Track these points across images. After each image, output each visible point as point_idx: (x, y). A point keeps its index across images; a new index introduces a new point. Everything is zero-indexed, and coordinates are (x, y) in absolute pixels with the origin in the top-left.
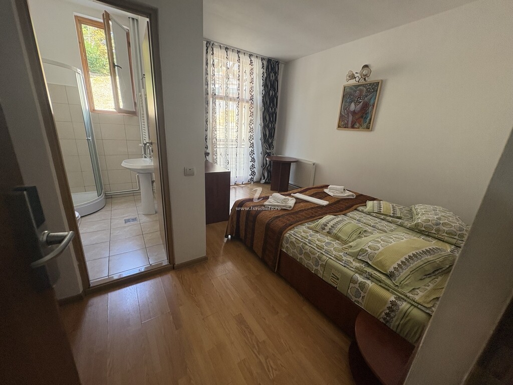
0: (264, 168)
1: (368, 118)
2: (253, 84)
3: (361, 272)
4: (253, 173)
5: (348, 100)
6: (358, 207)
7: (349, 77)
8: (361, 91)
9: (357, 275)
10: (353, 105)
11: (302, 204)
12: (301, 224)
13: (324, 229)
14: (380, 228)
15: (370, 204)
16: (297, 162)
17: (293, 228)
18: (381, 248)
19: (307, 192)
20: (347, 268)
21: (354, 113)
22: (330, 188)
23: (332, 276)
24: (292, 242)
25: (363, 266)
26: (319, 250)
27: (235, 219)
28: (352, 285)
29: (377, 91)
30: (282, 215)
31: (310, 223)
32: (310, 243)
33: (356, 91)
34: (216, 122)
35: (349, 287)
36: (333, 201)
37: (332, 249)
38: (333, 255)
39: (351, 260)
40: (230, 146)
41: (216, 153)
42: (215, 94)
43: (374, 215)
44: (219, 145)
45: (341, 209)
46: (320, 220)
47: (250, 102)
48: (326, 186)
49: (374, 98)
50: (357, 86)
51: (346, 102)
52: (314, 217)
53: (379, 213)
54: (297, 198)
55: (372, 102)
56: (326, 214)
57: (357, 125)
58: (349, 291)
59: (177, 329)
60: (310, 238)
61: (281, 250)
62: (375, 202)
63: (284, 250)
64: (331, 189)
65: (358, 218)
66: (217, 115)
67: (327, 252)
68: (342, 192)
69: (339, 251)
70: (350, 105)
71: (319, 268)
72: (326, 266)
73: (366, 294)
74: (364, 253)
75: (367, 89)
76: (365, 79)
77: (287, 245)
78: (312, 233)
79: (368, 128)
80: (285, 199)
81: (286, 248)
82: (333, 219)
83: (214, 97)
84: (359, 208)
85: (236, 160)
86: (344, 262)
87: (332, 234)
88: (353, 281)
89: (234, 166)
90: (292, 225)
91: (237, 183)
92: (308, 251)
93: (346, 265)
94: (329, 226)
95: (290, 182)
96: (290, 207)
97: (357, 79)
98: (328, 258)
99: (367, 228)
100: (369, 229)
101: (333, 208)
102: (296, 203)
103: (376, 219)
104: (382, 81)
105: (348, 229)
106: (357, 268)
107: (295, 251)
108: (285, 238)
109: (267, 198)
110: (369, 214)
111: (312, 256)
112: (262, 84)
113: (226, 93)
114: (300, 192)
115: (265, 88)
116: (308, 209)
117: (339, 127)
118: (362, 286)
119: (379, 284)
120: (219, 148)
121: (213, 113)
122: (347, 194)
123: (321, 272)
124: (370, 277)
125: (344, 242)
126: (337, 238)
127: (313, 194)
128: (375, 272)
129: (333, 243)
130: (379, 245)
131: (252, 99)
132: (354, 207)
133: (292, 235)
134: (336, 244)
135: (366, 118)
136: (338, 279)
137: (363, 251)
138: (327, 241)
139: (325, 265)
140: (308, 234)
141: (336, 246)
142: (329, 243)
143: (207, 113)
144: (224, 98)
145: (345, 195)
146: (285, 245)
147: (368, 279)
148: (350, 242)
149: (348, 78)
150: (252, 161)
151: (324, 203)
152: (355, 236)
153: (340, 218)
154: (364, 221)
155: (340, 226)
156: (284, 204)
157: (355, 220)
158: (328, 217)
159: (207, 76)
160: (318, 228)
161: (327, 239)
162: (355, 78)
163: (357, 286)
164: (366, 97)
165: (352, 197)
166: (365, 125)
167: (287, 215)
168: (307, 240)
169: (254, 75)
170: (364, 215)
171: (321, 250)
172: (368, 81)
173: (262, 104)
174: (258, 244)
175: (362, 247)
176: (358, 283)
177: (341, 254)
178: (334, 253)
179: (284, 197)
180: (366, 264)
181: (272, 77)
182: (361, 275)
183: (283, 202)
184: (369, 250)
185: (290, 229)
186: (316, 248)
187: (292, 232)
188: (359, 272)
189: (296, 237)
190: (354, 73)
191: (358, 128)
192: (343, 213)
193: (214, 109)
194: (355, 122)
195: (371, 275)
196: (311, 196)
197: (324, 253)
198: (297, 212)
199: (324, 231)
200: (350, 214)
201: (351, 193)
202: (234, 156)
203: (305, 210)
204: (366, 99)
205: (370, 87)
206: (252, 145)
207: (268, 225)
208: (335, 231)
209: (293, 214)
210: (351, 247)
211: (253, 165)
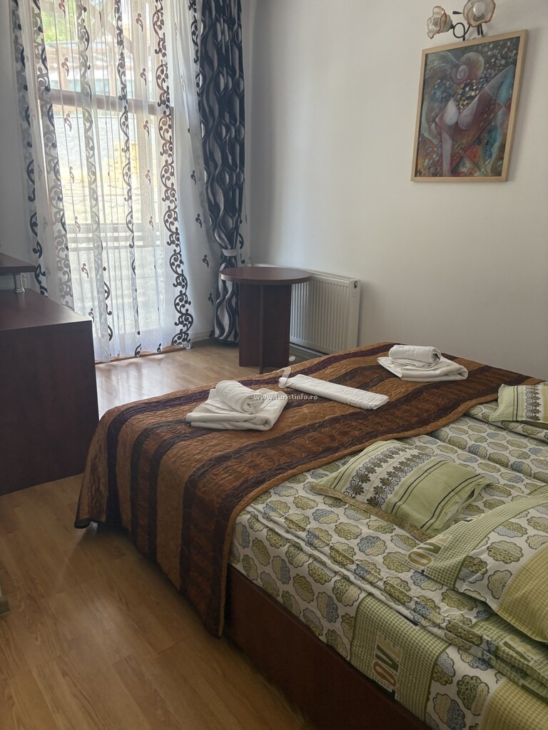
0: (220, 303)
1: (497, 144)
2: (164, 55)
3: (462, 639)
4: (185, 319)
5: (439, 93)
6: (473, 406)
7: (435, 24)
8: (471, 65)
9: (452, 653)
10: (451, 108)
11: (305, 410)
12: (292, 478)
13: (358, 490)
14: (535, 469)
15: (507, 393)
16: (309, 280)
17: (266, 492)
18: (528, 554)
19: (329, 370)
20: (423, 627)
21: (456, 130)
22: (397, 353)
23: (378, 657)
24: (258, 542)
25: (472, 616)
26: (337, 568)
28: (436, 688)
29: (515, 63)
30: (238, 451)
31: (321, 471)
32: (310, 544)
33: (457, 66)
34: (57, 172)
35: (429, 693)
36: (401, 391)
37: (380, 559)
38: (380, 584)
39: (435, 596)
40: (110, 244)
41: (68, 266)
42: (48, 89)
43: (520, 428)
44: (76, 240)
45: (425, 415)
46: (353, 459)
47: (159, 110)
48: (384, 349)
49: (508, 81)
50: (459, 52)
51: (433, 98)
52: (337, 450)
53: (533, 422)
54: (291, 391)
55: (503, 94)
56: (372, 436)
57: (467, 166)
58: (430, 704)
60: (313, 525)
61: (230, 568)
62: (522, 389)
63: (239, 567)
64: (397, 356)
65: (471, 443)
66: (61, 150)
67: (362, 572)
68: (430, 365)
69: (401, 566)
70: (443, 109)
71: (338, 626)
72: (357, 621)
73: (479, 720)
74: (474, 572)
75: (487, 61)
76: (480, 31)
77: (248, 551)
78: (322, 506)
79: (496, 172)
80: (250, 398)
81: (246, 561)
82: (391, 455)
83: (46, 96)
84: (475, 411)
85: (134, 284)
86: (412, 605)
87: (383, 507)
88: (439, 673)
89: (128, 300)
90: (262, 482)
91: (143, 351)
92: (304, 571)
93: (418, 618)
94: (375, 479)
96: (266, 422)
97: (459, 30)
98: (363, 595)
99: (497, 475)
100: (500, 477)
101: (398, 413)
102: (288, 407)
103: (525, 441)
104: (527, 33)
105: (433, 486)
106: (451, 628)
107: (268, 569)
108: (239, 529)
109: (203, 395)
110: (503, 426)
111: (317, 588)
112: (192, 55)
113: (85, 84)
114: (306, 372)
115: (202, 66)
116: (322, 425)
117: (417, 173)
118: (468, 689)
119: (522, 682)
120: (76, 250)
121: (46, 145)
122: (446, 366)
123: (346, 641)
124: (492, 657)
125: (422, 533)
126: (397, 518)
127: (346, 374)
128: (509, 638)
129: (383, 536)
130: (521, 542)
131: (164, 102)
132: (461, 408)
133: (260, 518)
134: (393, 542)
135: (489, 144)
136: (395, 666)
137: (471, 565)
138: (366, 531)
139: (356, 618)
140: (309, 512)
141: (392, 547)
142: (370, 541)
143: (29, 145)
144: (79, 99)
145: (438, 372)
146: (241, 551)
147: (487, 664)
148: (437, 531)
149: (432, 27)
150: (179, 284)
151: (371, 399)
152: (456, 507)
154: (490, 451)
155: (407, 478)
156: (246, 415)
157: (463, 448)
158: (378, 448)
159: (18, 33)
160: (344, 487)
161: (366, 526)
162: (453, 27)
163: (452, 690)
164: (487, 81)
165: (459, 378)
166: (489, 164)
167: (252, 448)
168: (303, 534)
169: (168, 29)
170: (490, 430)
171: (343, 566)
172: (490, 34)
173: (196, 116)
174: (169, 542)
175: (468, 550)
176: (455, 680)
177: (406, 576)
178: (385, 573)
179: (247, 391)
180: (481, 608)
181: (223, 33)
182: (466, 650)
183: (246, 407)
184: (491, 563)
185: (255, 499)
186: (328, 562)
187: (260, 507)
188: (459, 641)
189: (271, 525)
190: (449, 13)
191: (471, 174)
192: (429, 428)
193: (50, 133)
194: (461, 158)
195: (495, 652)
196: (340, 380)
197: (352, 578)
198: (286, 438)
199: (359, 497)
200: (448, 432)
201: (455, 366)
202: (127, 272)
203: (313, 427)
204: (487, 88)
205: (496, 51)
206: (174, 239)
207: (193, 482)
208: (391, 497)
209: (274, 443)
210: (436, 550)
211: (181, 294)
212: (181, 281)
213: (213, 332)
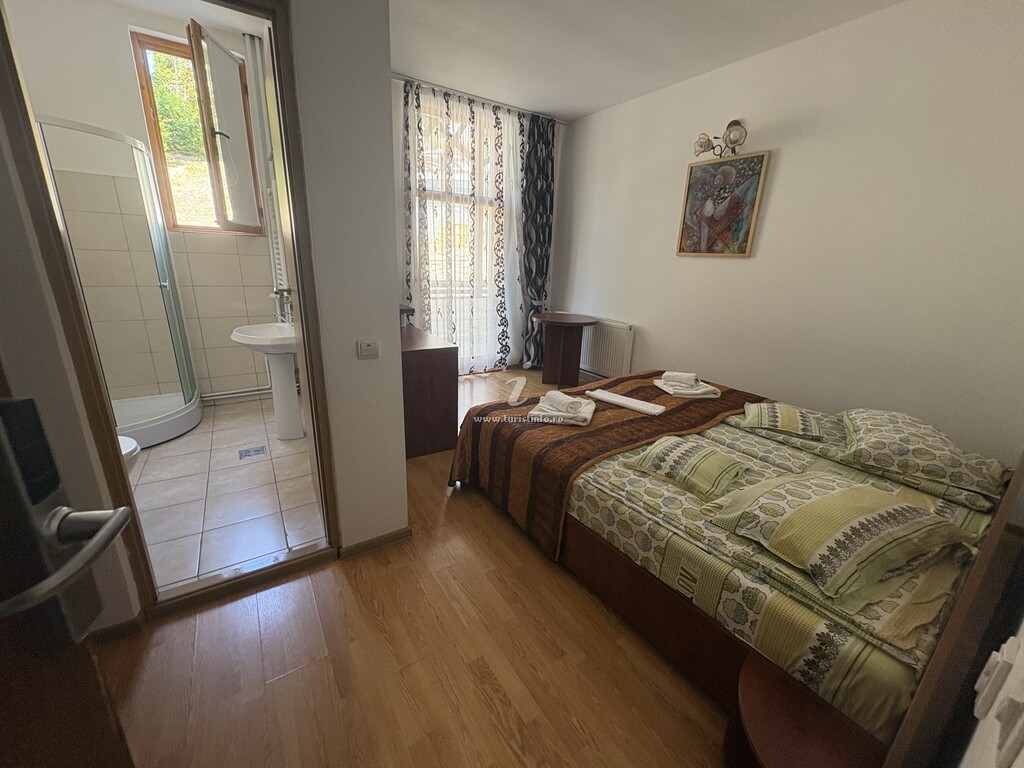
0: (529, 338)
1: (743, 231)
2: (501, 166)
3: (746, 566)
4: (505, 349)
5: (700, 195)
6: (727, 416)
7: (701, 146)
8: (725, 175)
9: (737, 572)
10: (709, 204)
11: (608, 413)
12: (609, 457)
13: (658, 467)
14: (778, 461)
15: (752, 409)
16: (596, 324)
17: (593, 465)
18: (789, 512)
19: (619, 387)
20: (715, 556)
21: (712, 220)
22: (669, 377)
23: (681, 574)
24: (590, 498)
25: (749, 550)
26: (650, 516)
27: (468, 447)
28: (726, 595)
29: (760, 175)
30: (569, 438)
31: (627, 454)
32: (629, 500)
33: (715, 176)
34: (426, 246)
35: (720, 598)
36: (674, 404)
37: (679, 512)
38: (682, 527)
39: (722, 537)
40: (458, 295)
41: (429, 309)
42: (424, 189)
43: (764, 433)
44: (435, 292)
45: (693, 421)
46: (649, 448)
47: (496, 203)
48: (659, 374)
49: (754, 186)
50: (717, 166)
51: (695, 198)
52: (637, 441)
53: (774, 429)
54: (597, 401)
55: (749, 197)
56: (659, 433)
57: (720, 245)
58: (721, 607)
59: (342, 696)
60: (629, 488)
61: (567, 514)
62: (764, 405)
63: (574, 514)
64: (668, 379)
65: (728, 441)
66: (430, 230)
67: (668, 519)
68: (692, 386)
69: (695, 517)
70: (702, 206)
71: (651, 554)
72: (666, 551)
73: (759, 617)
74: (749, 523)
75: (738, 172)
76: (733, 151)
77: (582, 504)
78: (633, 477)
79: (742, 251)
80: (573, 403)
81: (577, 509)
82: (678, 445)
83: (423, 195)
84: (729, 420)
85: (471, 323)
86: (706, 541)
87: (677, 479)
88: (728, 585)
89: (467, 335)
90: (590, 459)
91: (474, 370)
92: (626, 517)
93: (710, 549)
94: (670, 460)
95: (582, 366)
96: (585, 420)
97: (718, 151)
98: (670, 534)
99: (751, 464)
100: (755, 464)
101: (674, 419)
102: (596, 411)
103: (768, 442)
104: (770, 151)
105: (712, 466)
106: (736, 557)
107: (598, 516)
108: (575, 489)
109: (535, 401)
110: (752, 431)
111: (635, 528)
112: (520, 167)
113: (448, 187)
114: (605, 388)
115: (526, 174)
116: (623, 424)
117: (681, 250)
118: (751, 597)
119: (789, 593)
120: (435, 298)
121: (420, 227)
122: (702, 389)
123: (656, 564)
124: (767, 577)
125: (705, 497)
126: (687, 487)
127: (632, 390)
128: (777, 565)
129: (679, 498)
130: (783, 504)
131: (499, 198)
132: (719, 417)
133: (591, 482)
134: (686, 501)
135: (737, 231)
136: (694, 580)
137: (748, 518)
138: (667, 494)
139: (665, 549)
140: (625, 480)
141: (686, 505)
142: (670, 501)
143: (410, 227)
144: (444, 196)
145: (699, 392)
146: (576, 503)
147: (764, 581)
148: (718, 497)
149: (698, 148)
150: (502, 324)
151: (655, 409)
152: (727, 482)
153: (692, 441)
154: (744, 447)
155: (692, 461)
156: (571, 415)
157: (724, 445)
158: (666, 441)
159: (407, 151)
160: (647, 466)
161: (668, 490)
162: (713, 148)
163: (738, 597)
164: (737, 187)
165: (714, 396)
166: (736, 245)
167: (579, 437)
168: (624, 494)
169: (504, 149)
170: (741, 433)
171: (654, 515)
172: (741, 153)
173: (520, 207)
174: (518, 501)
175: (745, 508)
176: (741, 590)
177: (700, 523)
178: (684, 521)
179: (570, 399)
180: (755, 546)
181: (541, 151)
182: (747, 571)
183: (569, 409)
184: (762, 515)
185: (586, 470)
186: (643, 512)
187: (591, 475)
188: (741, 565)
189: (599, 486)
190: (711, 138)
191: (722, 252)
192: (697, 430)
193: (423, 219)
194: (716, 240)
195: (769, 574)
196: (627, 395)
197: (661, 523)
198: (600, 431)
199: (658, 472)
200: (711, 433)
201: (711, 388)
202: (467, 315)
203: (617, 425)
204: (737, 191)
205: (745, 165)
206: (501, 292)
207: (539, 458)
208: (683, 473)
209: (591, 434)
210: (720, 507)
211: (503, 331)
212: (504, 322)
213: (522, 359)
